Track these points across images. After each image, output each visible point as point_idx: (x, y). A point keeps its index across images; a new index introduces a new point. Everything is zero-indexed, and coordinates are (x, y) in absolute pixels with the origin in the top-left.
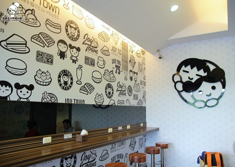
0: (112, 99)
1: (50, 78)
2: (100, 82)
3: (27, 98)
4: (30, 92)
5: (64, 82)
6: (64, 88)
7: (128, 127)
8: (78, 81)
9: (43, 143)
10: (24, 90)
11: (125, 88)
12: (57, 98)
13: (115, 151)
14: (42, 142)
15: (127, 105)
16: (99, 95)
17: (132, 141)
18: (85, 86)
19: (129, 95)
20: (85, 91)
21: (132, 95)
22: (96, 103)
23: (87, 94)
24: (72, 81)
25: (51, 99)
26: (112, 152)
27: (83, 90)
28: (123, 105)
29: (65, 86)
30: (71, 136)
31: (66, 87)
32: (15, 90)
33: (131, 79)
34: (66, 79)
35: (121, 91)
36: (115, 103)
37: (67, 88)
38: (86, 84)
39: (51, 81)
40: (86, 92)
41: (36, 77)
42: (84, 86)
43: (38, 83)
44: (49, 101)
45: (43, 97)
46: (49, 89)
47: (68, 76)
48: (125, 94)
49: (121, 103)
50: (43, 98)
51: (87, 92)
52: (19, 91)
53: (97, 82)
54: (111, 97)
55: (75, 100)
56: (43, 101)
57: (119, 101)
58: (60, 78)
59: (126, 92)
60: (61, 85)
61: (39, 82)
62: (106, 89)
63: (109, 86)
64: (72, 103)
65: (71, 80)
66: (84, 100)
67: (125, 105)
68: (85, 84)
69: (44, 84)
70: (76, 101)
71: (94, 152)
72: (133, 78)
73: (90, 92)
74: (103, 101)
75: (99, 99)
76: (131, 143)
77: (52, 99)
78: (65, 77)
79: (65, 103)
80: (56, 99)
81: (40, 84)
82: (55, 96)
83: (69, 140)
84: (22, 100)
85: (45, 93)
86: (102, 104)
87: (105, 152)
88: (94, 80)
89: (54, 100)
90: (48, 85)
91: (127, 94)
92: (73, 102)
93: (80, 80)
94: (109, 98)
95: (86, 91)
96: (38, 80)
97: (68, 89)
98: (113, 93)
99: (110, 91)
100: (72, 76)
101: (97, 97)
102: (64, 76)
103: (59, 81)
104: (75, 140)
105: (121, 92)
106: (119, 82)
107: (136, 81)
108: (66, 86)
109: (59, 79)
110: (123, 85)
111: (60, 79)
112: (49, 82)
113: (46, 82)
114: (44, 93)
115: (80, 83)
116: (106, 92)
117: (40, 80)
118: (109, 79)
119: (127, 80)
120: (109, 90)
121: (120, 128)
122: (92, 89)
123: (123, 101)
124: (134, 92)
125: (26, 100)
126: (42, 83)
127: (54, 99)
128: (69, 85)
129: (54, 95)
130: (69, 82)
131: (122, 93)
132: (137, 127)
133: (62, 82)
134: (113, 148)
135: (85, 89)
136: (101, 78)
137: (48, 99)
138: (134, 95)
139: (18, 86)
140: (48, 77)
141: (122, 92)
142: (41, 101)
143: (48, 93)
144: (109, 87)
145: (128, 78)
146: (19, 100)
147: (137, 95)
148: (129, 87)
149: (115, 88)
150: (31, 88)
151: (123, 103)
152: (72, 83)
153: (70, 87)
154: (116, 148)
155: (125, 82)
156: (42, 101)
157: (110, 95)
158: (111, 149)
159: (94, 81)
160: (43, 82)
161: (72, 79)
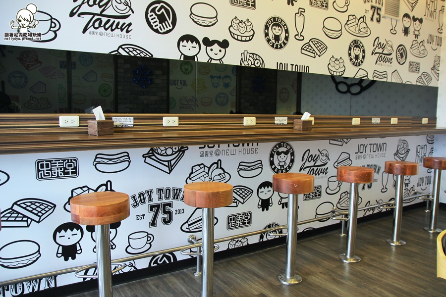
0: (360, 67)
1: (252, 29)
2: (339, 37)
3: (220, 60)
4: (223, 50)
5: (273, 37)
6: (275, 46)
7: (394, 121)
8: (298, 35)
9: (244, 125)
10: (216, 47)
11: (390, 48)
12: (263, 61)
13: (364, 158)
14: (243, 123)
15: (394, 81)
16: (336, 60)
17: (400, 147)
18: (311, 43)
19: (399, 63)
20: (309, 52)
21: (407, 63)
22: (331, 73)
23: (315, 58)
24: (287, 35)
25: (254, 62)
26: (358, 158)
27: (306, 50)
28: (385, 80)
29: (276, 42)
30: (287, 120)
31: (277, 45)
32: (203, 47)
33: (406, 31)
34: (277, 31)
35: (382, 53)
36: (367, 76)
37: (279, 47)
38: (312, 40)
39: (253, 35)
40: (312, 53)
41: (231, 28)
42: (309, 43)
43: (234, 38)
44: (252, 65)
45: (242, 59)
46: (250, 47)
47: (281, 27)
48: (390, 61)
49: (379, 77)
50: (242, 61)
51: (314, 53)
52: (209, 48)
53: (332, 37)
54: (360, 65)
55: (292, 65)
56: (243, 65)
57: (375, 72)
58: (268, 30)
59: (393, 56)
60: (269, 41)
61: (236, 37)
62: (350, 49)
63: (356, 44)
64: (288, 70)
65: (286, 33)
66: (307, 67)
67: (389, 80)
68: (310, 40)
69: (244, 39)
70: (294, 67)
71: (325, 152)
72: (411, 30)
73: (319, 54)
74: (344, 70)
75: (337, 67)
76: (397, 151)
77: (256, 62)
78: (275, 29)
79: (276, 69)
80: (261, 62)
81: (237, 40)
82: (260, 57)
83: (282, 126)
84: (213, 62)
85: (246, 52)
86: (342, 75)
87: (344, 156)
88: (327, 33)
89: (259, 64)
90: (249, 40)
91: (394, 60)
92: (290, 69)
93: (301, 33)
94: (356, 65)
95: (312, 51)
96: (234, 34)
97: (281, 47)
98: (363, 57)
99: (357, 54)
100: (287, 27)
101: (331, 63)
102: (273, 27)
103: (267, 35)
104: (293, 128)
105: (381, 56)
106: (378, 37)
107: (417, 36)
108: (278, 42)
109: (266, 31)
110: (385, 43)
111: (268, 32)
112: (250, 36)
113: (246, 37)
114: (244, 53)
115: (302, 38)
116: (350, 55)
117: (237, 33)
118: (357, 32)
119: (395, 34)
120: (356, 51)
121: (376, 120)
122: (323, 49)
123: (385, 73)
124: (410, 58)
125: (218, 62)
126: (240, 38)
127: (258, 62)
128: (282, 41)
129: (258, 56)
130: (283, 37)
131: (384, 58)
132: (413, 124)
133: (271, 36)
134: (361, 153)
135: (310, 48)
136: (341, 30)
137: (250, 62)
138: (411, 64)
139: (208, 42)
140: (249, 28)
141: (383, 56)
142: (239, 65)
143: (250, 54)
144: (357, 46)
145: (400, 29)
146: (209, 61)
147: (418, 64)
148: (401, 47)
149: (369, 48)
150: (224, 44)
151: (384, 76)
152: (287, 38)
153: (285, 44)
154: (366, 154)
155: (390, 37)
156: (241, 64)
157: (357, 61)
158: (356, 153)
159: (326, 35)
160: (242, 36)
161: (287, 31)
